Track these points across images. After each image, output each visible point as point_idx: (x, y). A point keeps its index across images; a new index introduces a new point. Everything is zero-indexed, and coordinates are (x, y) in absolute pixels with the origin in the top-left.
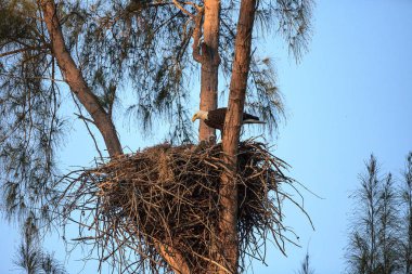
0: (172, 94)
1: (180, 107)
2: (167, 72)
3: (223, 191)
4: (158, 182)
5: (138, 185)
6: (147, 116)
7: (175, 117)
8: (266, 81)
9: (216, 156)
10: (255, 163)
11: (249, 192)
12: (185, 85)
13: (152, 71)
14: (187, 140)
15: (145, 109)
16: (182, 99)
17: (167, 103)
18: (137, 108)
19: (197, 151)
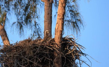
0: (32, 17)
1: (36, 23)
2: (30, 7)
3: (55, 60)
4: (26, 56)
5: (17, 57)
6: (21, 27)
7: (34, 27)
8: (74, 10)
9: (52, 44)
10: (69, 47)
11: (67, 60)
12: (38, 13)
13: (23, 6)
14: (39, 37)
15: (20, 24)
16: (37, 19)
17: (30, 21)
18: (17, 23)
19: (43, 42)
